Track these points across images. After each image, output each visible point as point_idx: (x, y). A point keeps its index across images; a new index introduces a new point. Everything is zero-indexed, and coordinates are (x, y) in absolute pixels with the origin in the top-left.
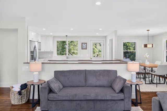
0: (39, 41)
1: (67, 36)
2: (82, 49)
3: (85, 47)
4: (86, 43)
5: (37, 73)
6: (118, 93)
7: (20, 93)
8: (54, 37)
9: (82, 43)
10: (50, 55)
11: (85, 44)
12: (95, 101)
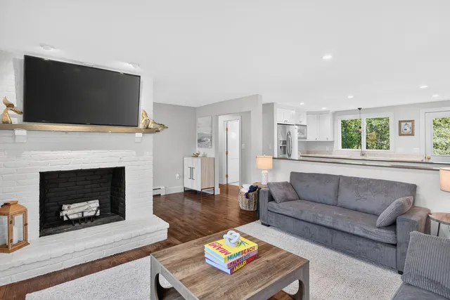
0: (302, 124)
1: (360, 109)
2: (400, 135)
3: (409, 130)
4: (412, 121)
5: (266, 171)
6: (379, 228)
7: (247, 196)
8: (335, 114)
9: (400, 122)
10: (327, 149)
11: (410, 124)
12: (335, 231)
